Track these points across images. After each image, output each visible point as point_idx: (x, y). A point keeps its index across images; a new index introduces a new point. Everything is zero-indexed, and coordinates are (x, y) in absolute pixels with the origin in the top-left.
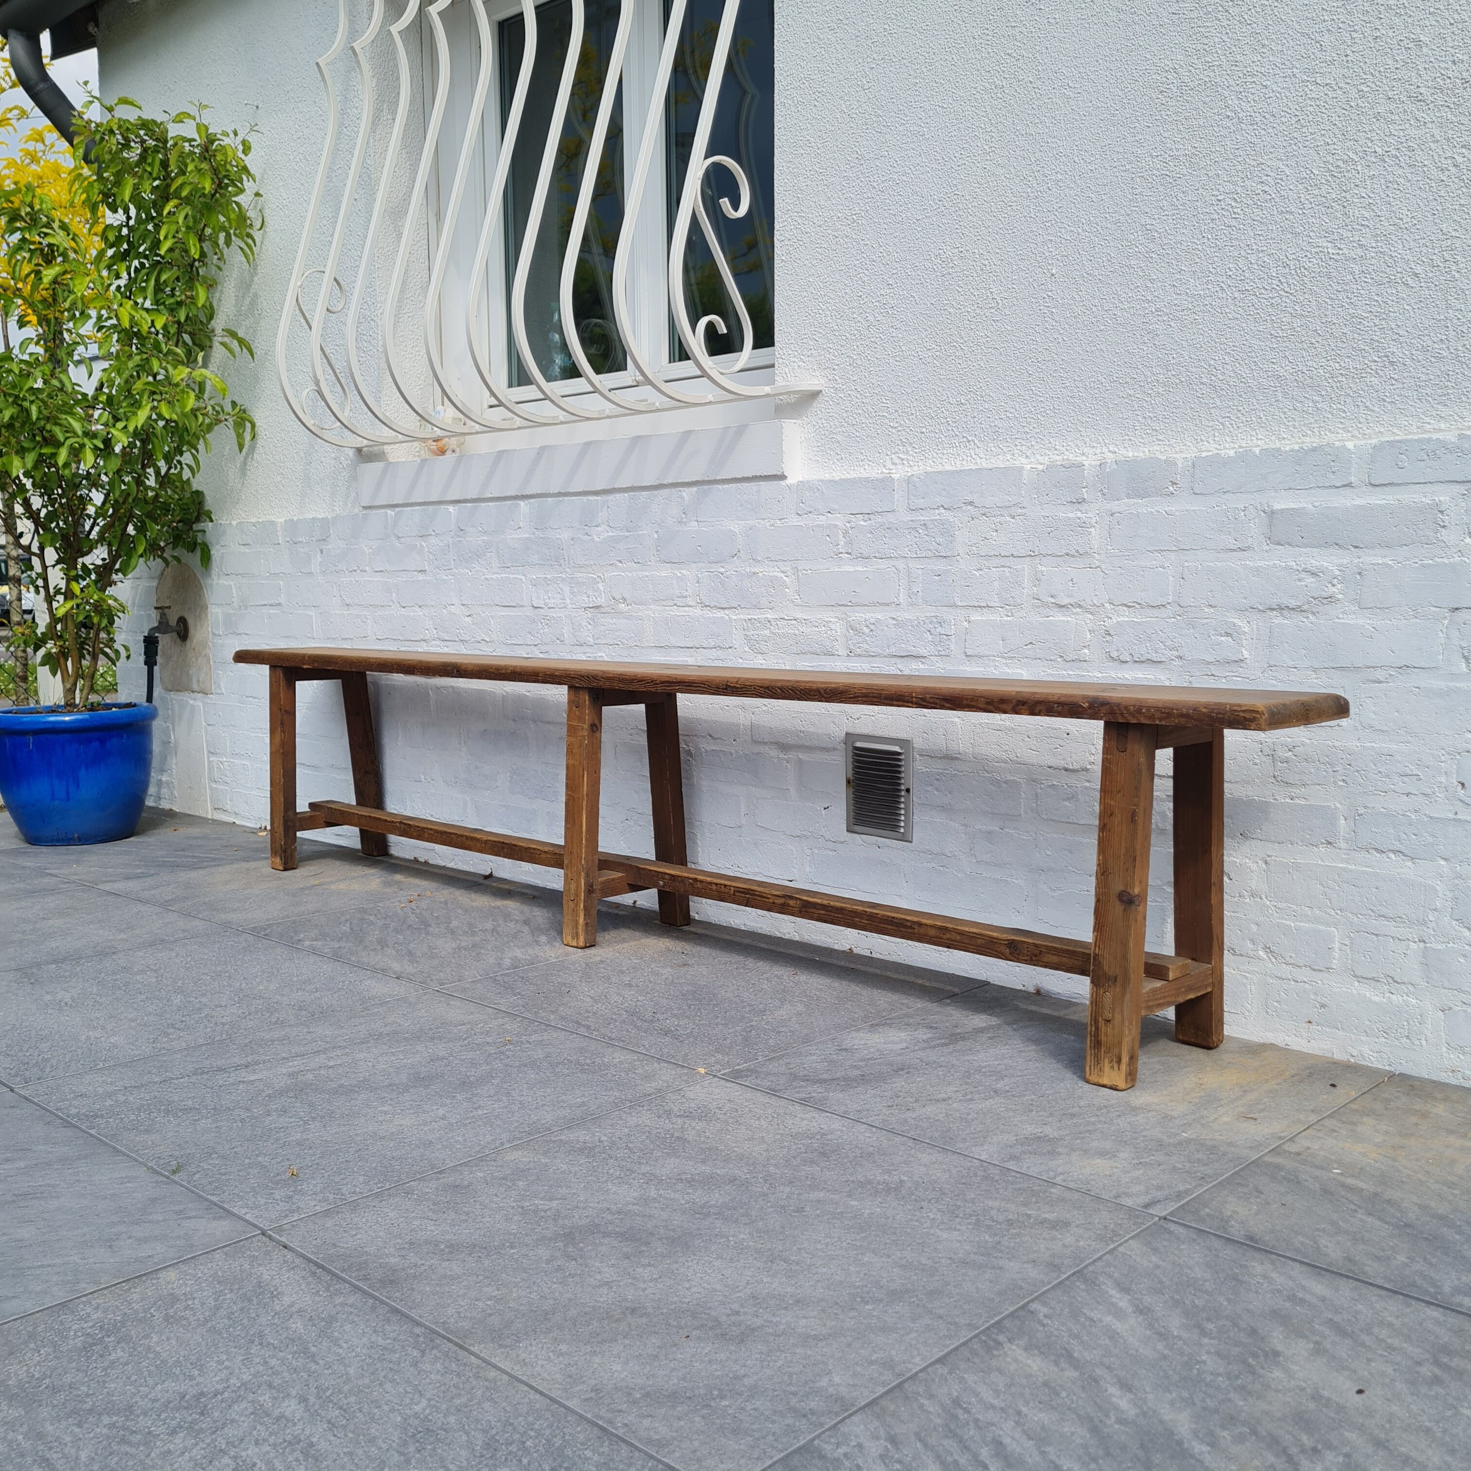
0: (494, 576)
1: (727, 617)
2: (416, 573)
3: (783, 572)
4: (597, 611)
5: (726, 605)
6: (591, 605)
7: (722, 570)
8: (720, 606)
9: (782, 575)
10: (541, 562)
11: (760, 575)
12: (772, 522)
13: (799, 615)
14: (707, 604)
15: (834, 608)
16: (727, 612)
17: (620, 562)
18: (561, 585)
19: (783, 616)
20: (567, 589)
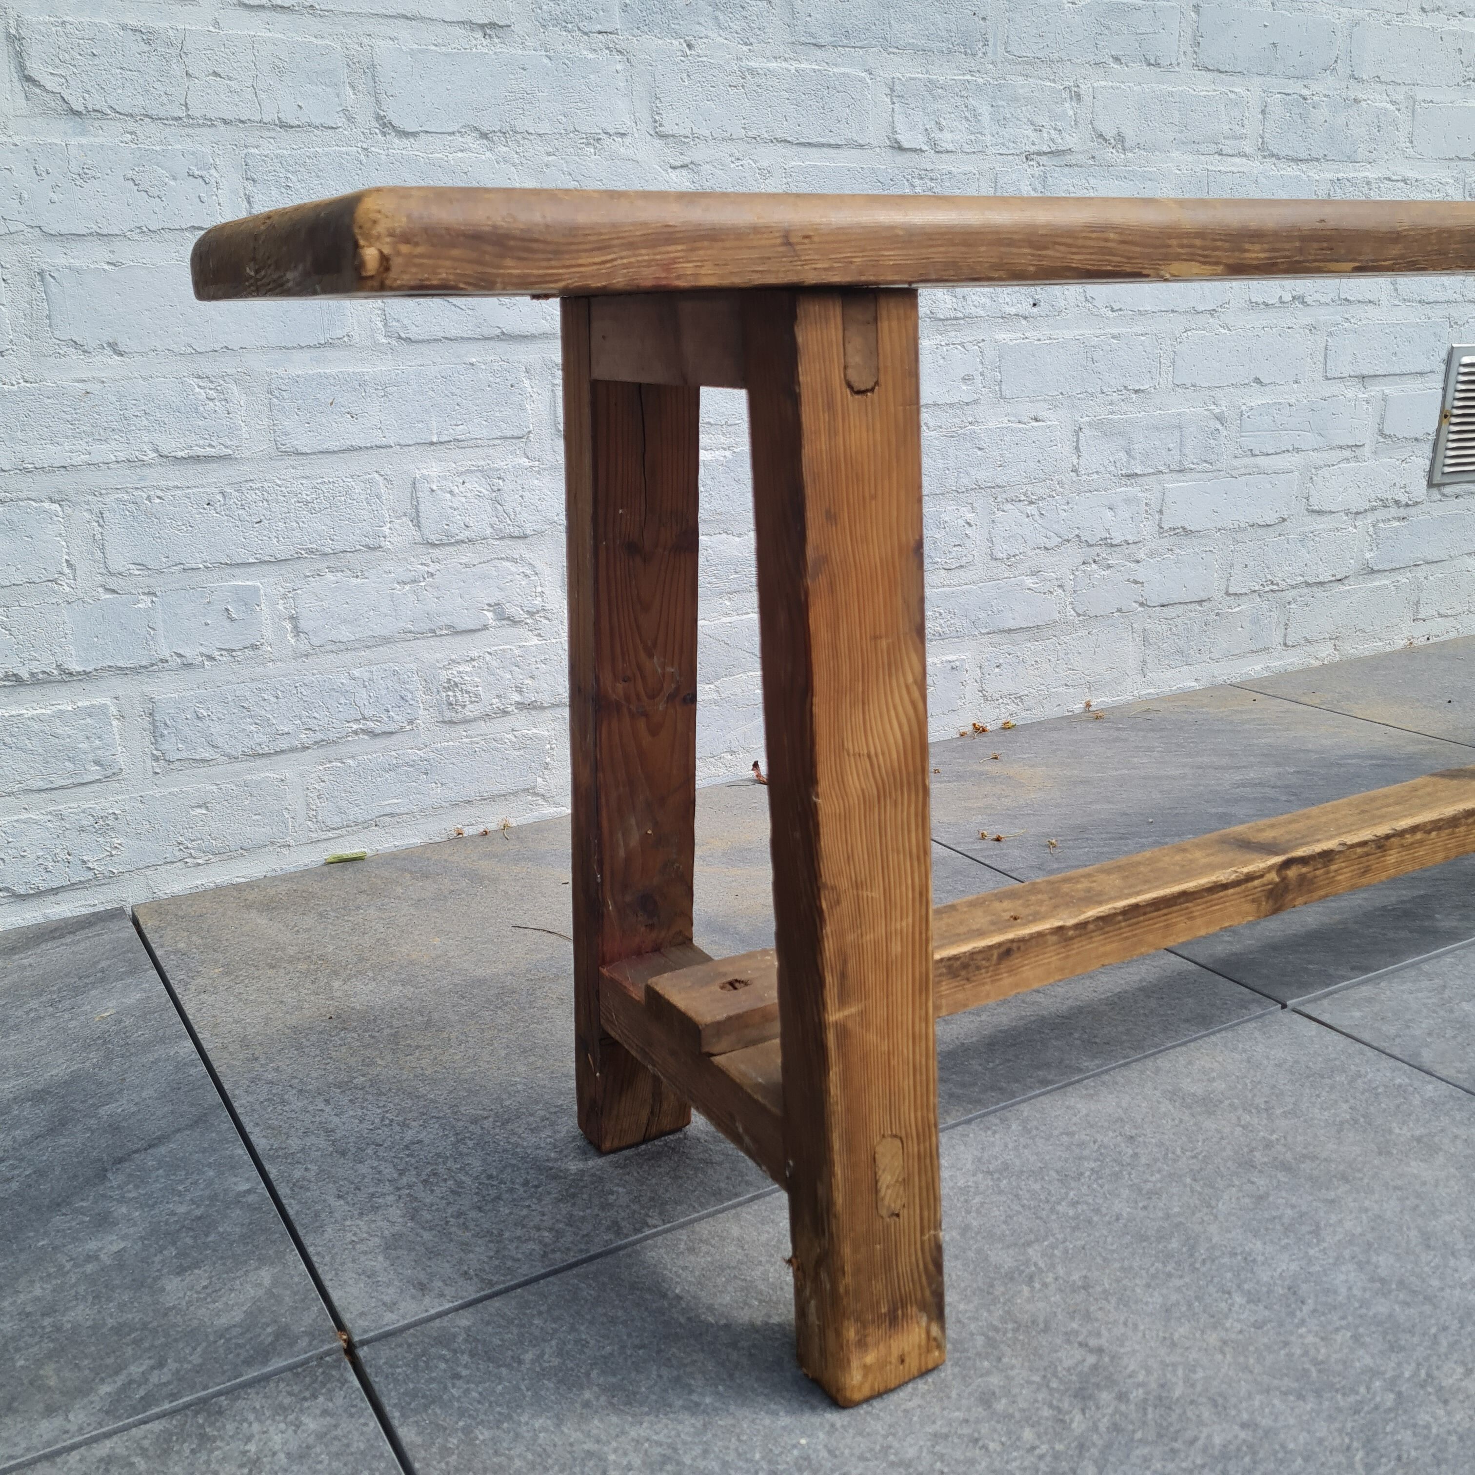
0: (773, 65)
1: (1304, 177)
2: (459, 31)
3: (1393, 103)
4: (1056, 161)
5: (1304, 155)
6: (1045, 149)
7: (1305, 92)
8: (1295, 155)
9: (1393, 108)
10: (921, 42)
11: (1364, 104)
12: (1388, 17)
13: (1410, 174)
14: (1275, 151)
15: (1453, 164)
16: (1304, 167)
17: (1117, 59)
18: (972, 101)
19: (1389, 174)
20: (985, 110)
